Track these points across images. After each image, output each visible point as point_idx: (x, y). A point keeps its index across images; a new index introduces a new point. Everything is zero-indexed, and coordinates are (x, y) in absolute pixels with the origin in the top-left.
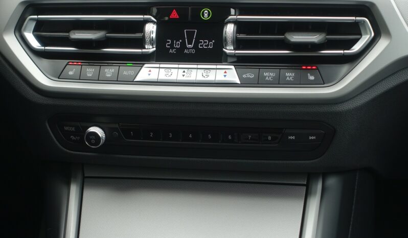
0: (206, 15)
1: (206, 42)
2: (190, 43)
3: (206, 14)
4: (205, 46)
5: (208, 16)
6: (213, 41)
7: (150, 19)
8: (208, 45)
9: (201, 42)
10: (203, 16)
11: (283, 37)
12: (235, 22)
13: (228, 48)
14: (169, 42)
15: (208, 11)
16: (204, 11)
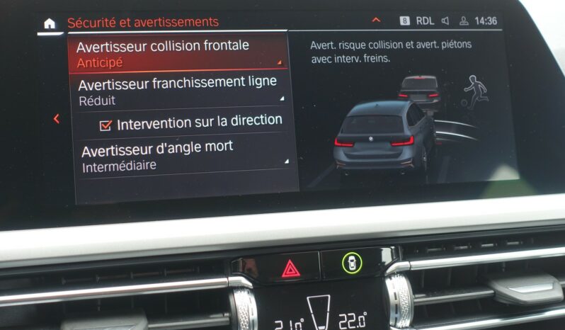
0: (352, 265)
1: (351, 318)
2: (321, 323)
3: (352, 263)
4: (352, 324)
5: (357, 268)
6: (365, 313)
7: (240, 282)
8: (356, 323)
9: (343, 318)
10: (347, 268)
11: (492, 292)
12: (408, 274)
13: (399, 324)
14: (279, 325)
15: (356, 257)
16: (347, 258)
